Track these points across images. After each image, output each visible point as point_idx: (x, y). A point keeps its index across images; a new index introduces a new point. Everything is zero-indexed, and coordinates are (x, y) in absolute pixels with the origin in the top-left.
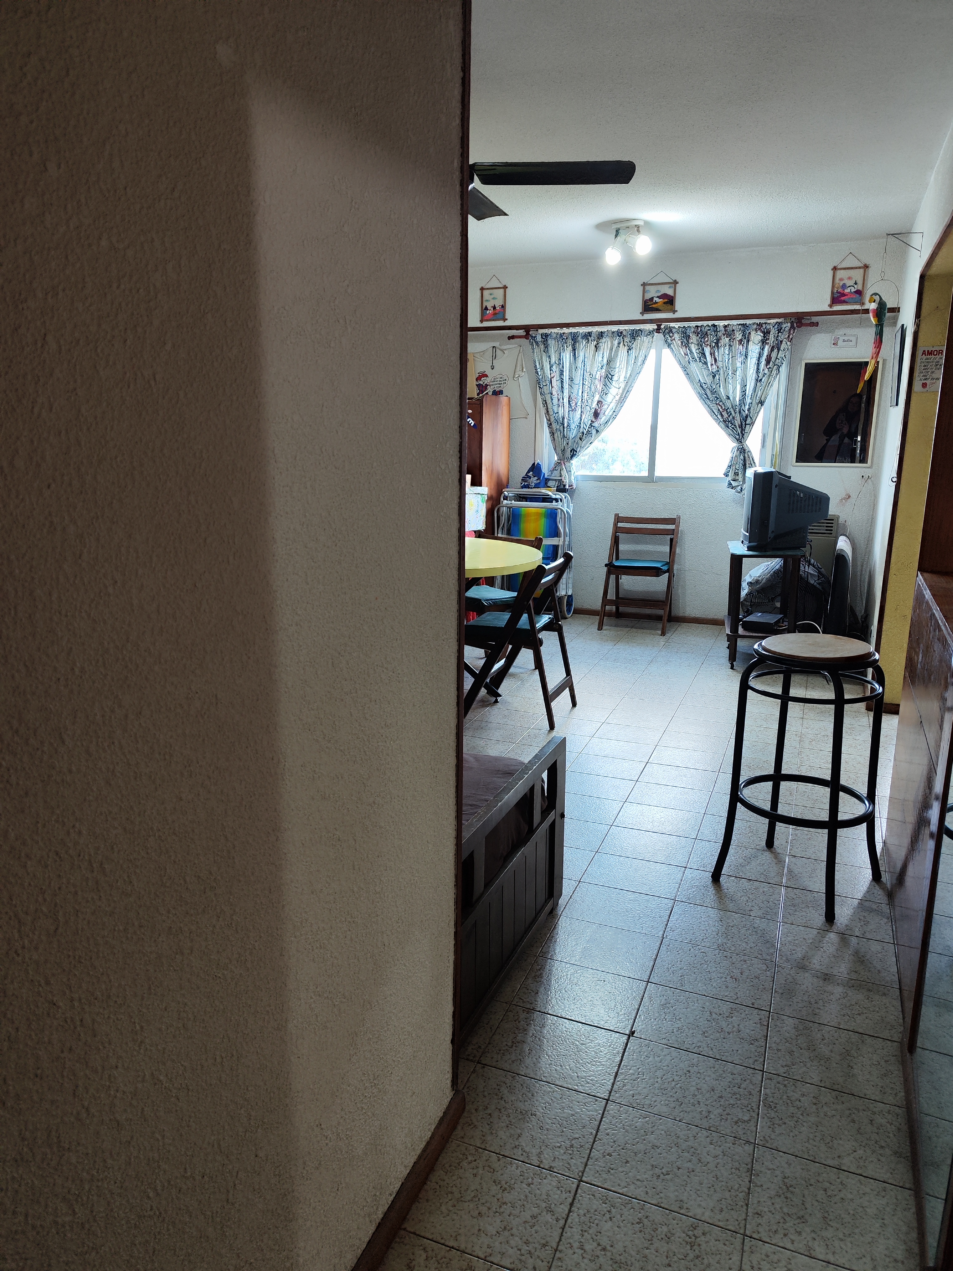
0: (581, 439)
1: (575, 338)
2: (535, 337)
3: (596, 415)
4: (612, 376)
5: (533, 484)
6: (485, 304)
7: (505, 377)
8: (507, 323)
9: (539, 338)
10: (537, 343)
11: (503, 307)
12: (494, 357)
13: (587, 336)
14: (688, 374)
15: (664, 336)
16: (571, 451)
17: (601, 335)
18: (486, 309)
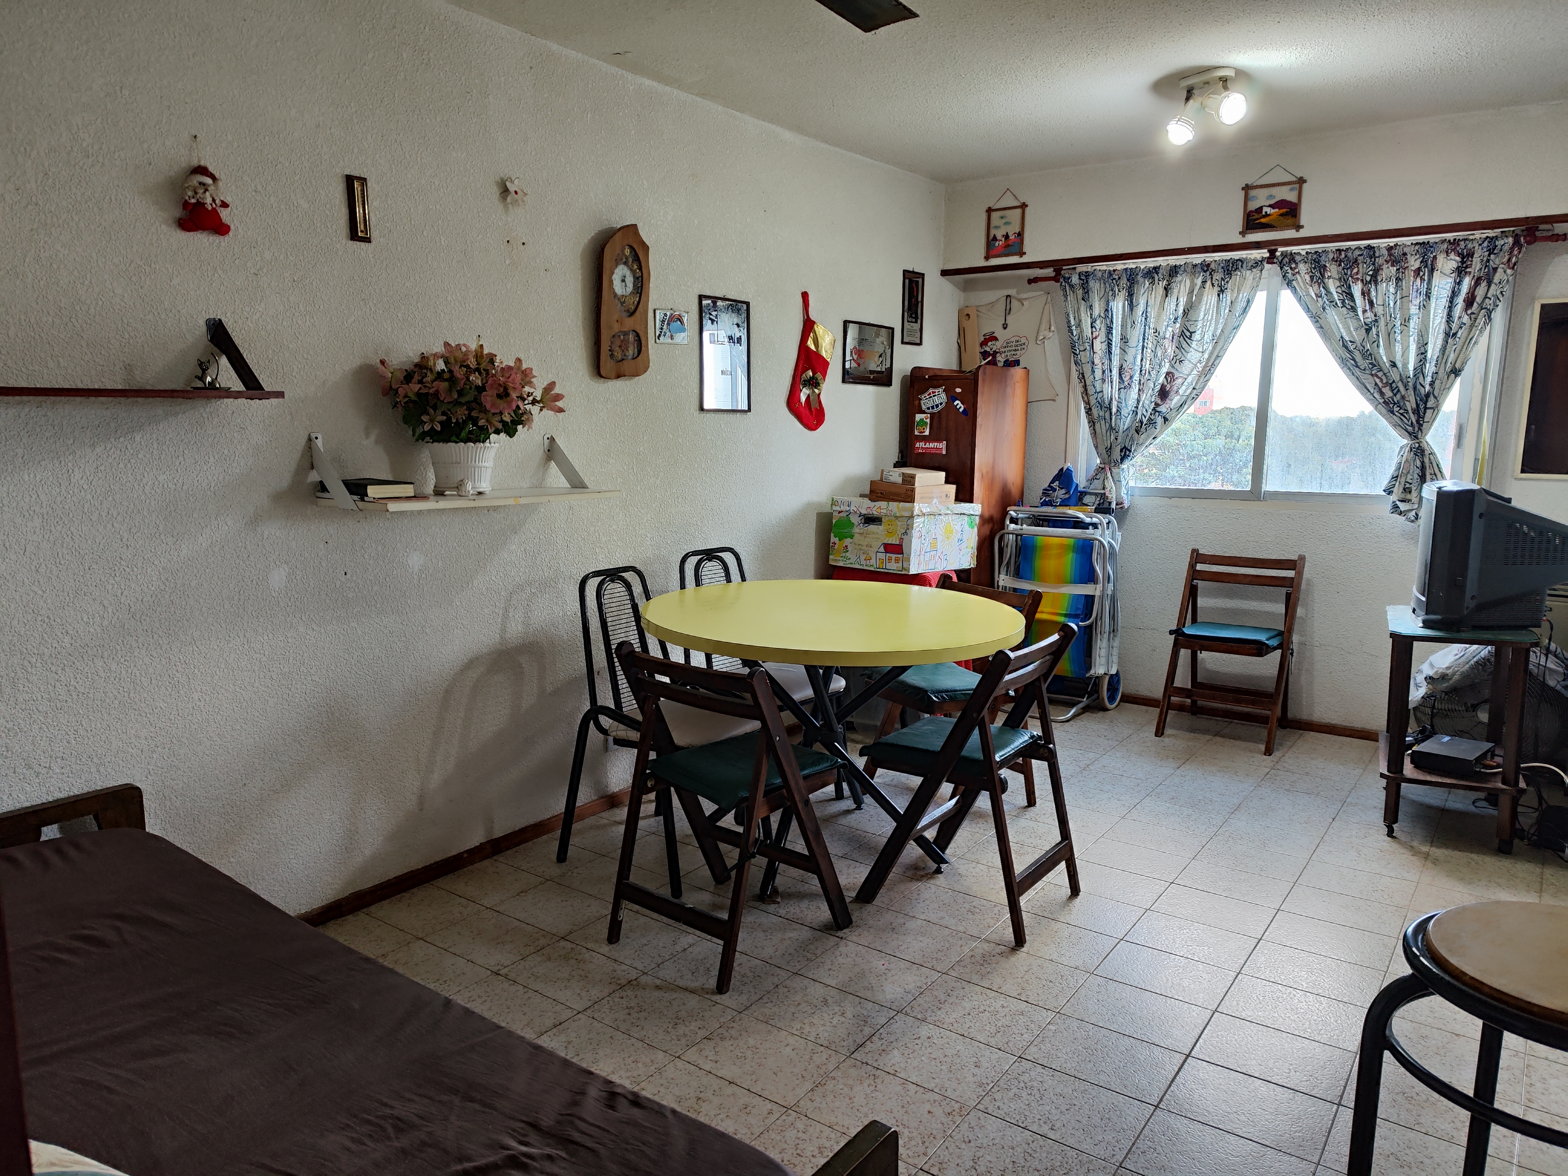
0: (1137, 431)
1: (1132, 276)
2: (1069, 278)
3: (1164, 394)
4: (1191, 333)
5: (1059, 500)
6: (993, 232)
7: (1023, 340)
8: (1025, 259)
9: (1075, 279)
10: (1072, 286)
11: (1020, 235)
12: (1008, 311)
13: (1152, 273)
14: (1321, 327)
15: (1281, 268)
16: (1121, 451)
17: (1174, 271)
18: (995, 239)
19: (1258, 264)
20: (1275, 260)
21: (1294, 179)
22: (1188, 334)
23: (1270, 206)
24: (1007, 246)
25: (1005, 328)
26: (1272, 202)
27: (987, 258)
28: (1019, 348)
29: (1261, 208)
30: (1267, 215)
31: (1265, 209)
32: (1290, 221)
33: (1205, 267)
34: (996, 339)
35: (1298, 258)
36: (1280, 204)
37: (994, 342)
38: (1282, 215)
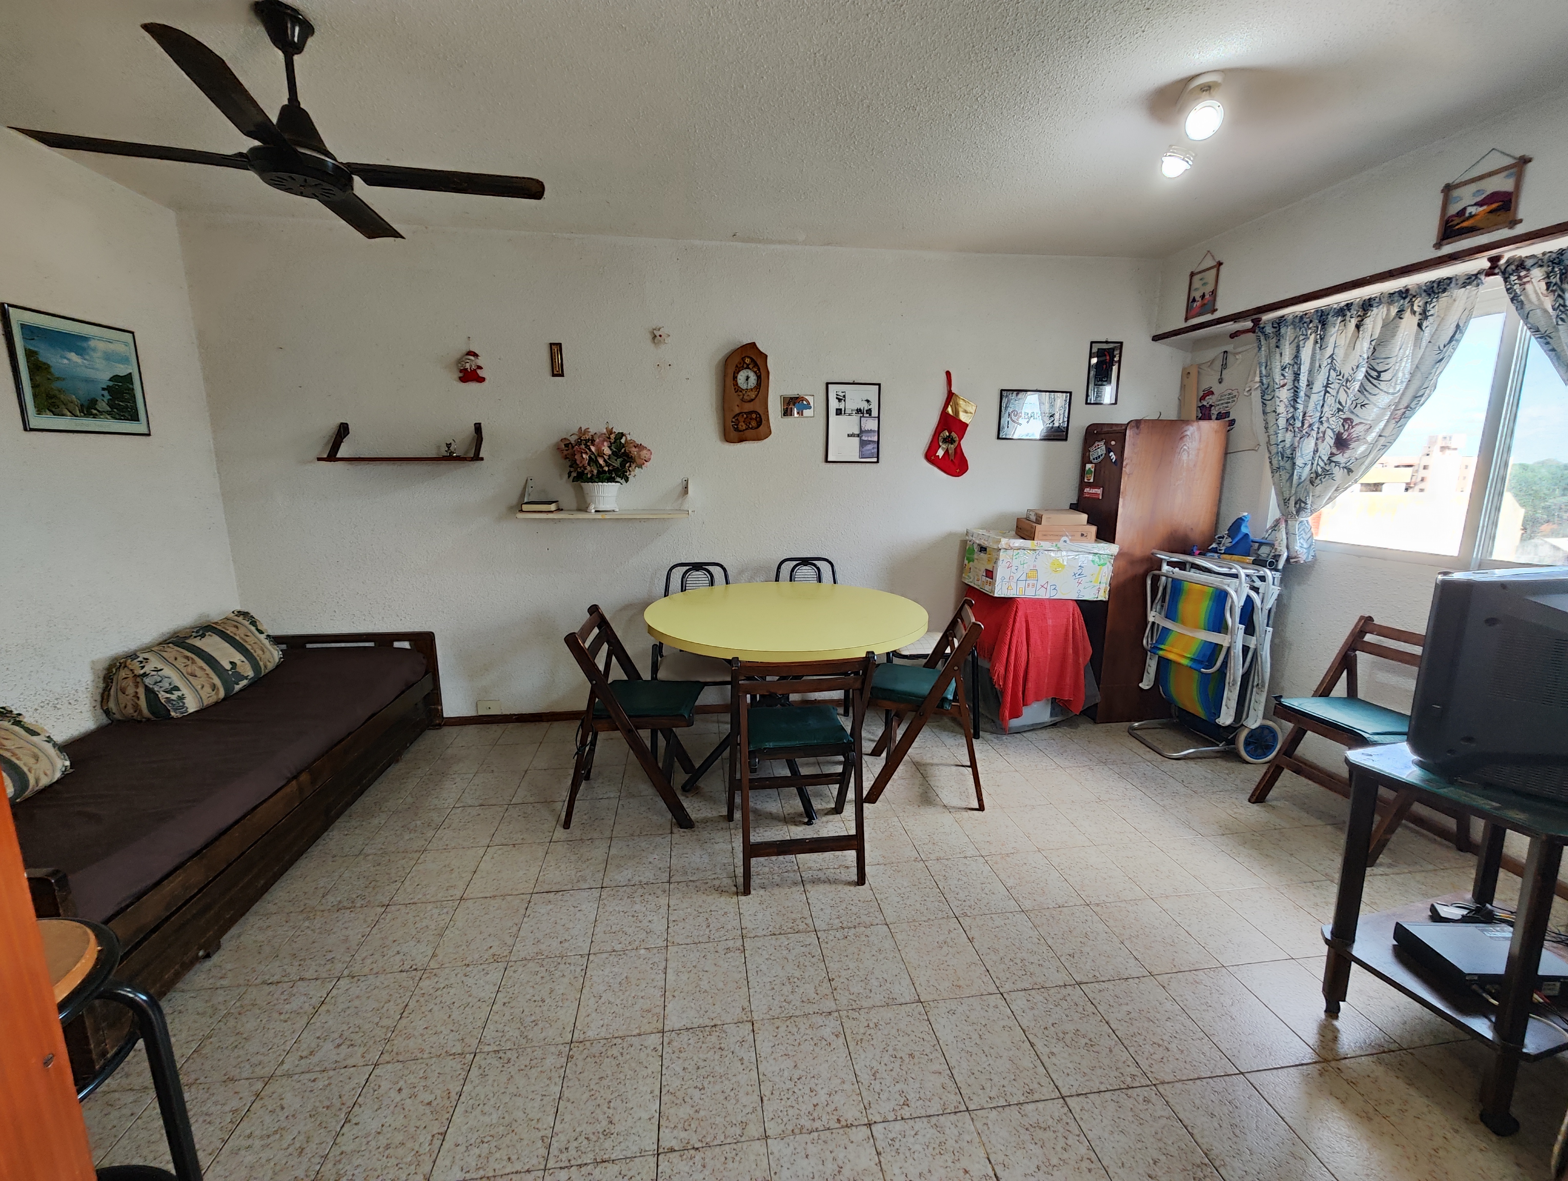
0: (1312, 483)
2: (1263, 328)
3: (1341, 443)
4: (1379, 373)
5: (1223, 548)
6: (1193, 294)
7: (1235, 393)
8: (1217, 315)
9: (1269, 330)
10: (1266, 336)
11: (1214, 293)
12: (1224, 366)
15: (1506, 280)
17: (1367, 305)
18: (1194, 300)
19: (1472, 279)
20: (1497, 271)
21: (1512, 161)
22: (1374, 374)
23: (1476, 204)
24: (1203, 305)
25: (1220, 383)
26: (1479, 199)
27: (1186, 319)
28: (1230, 401)
29: (1465, 209)
30: (1471, 216)
31: (1470, 210)
32: (1502, 216)
33: (1404, 294)
34: (1212, 393)
35: (1529, 263)
36: (1494, 197)
37: (1210, 397)
38: (1491, 212)
